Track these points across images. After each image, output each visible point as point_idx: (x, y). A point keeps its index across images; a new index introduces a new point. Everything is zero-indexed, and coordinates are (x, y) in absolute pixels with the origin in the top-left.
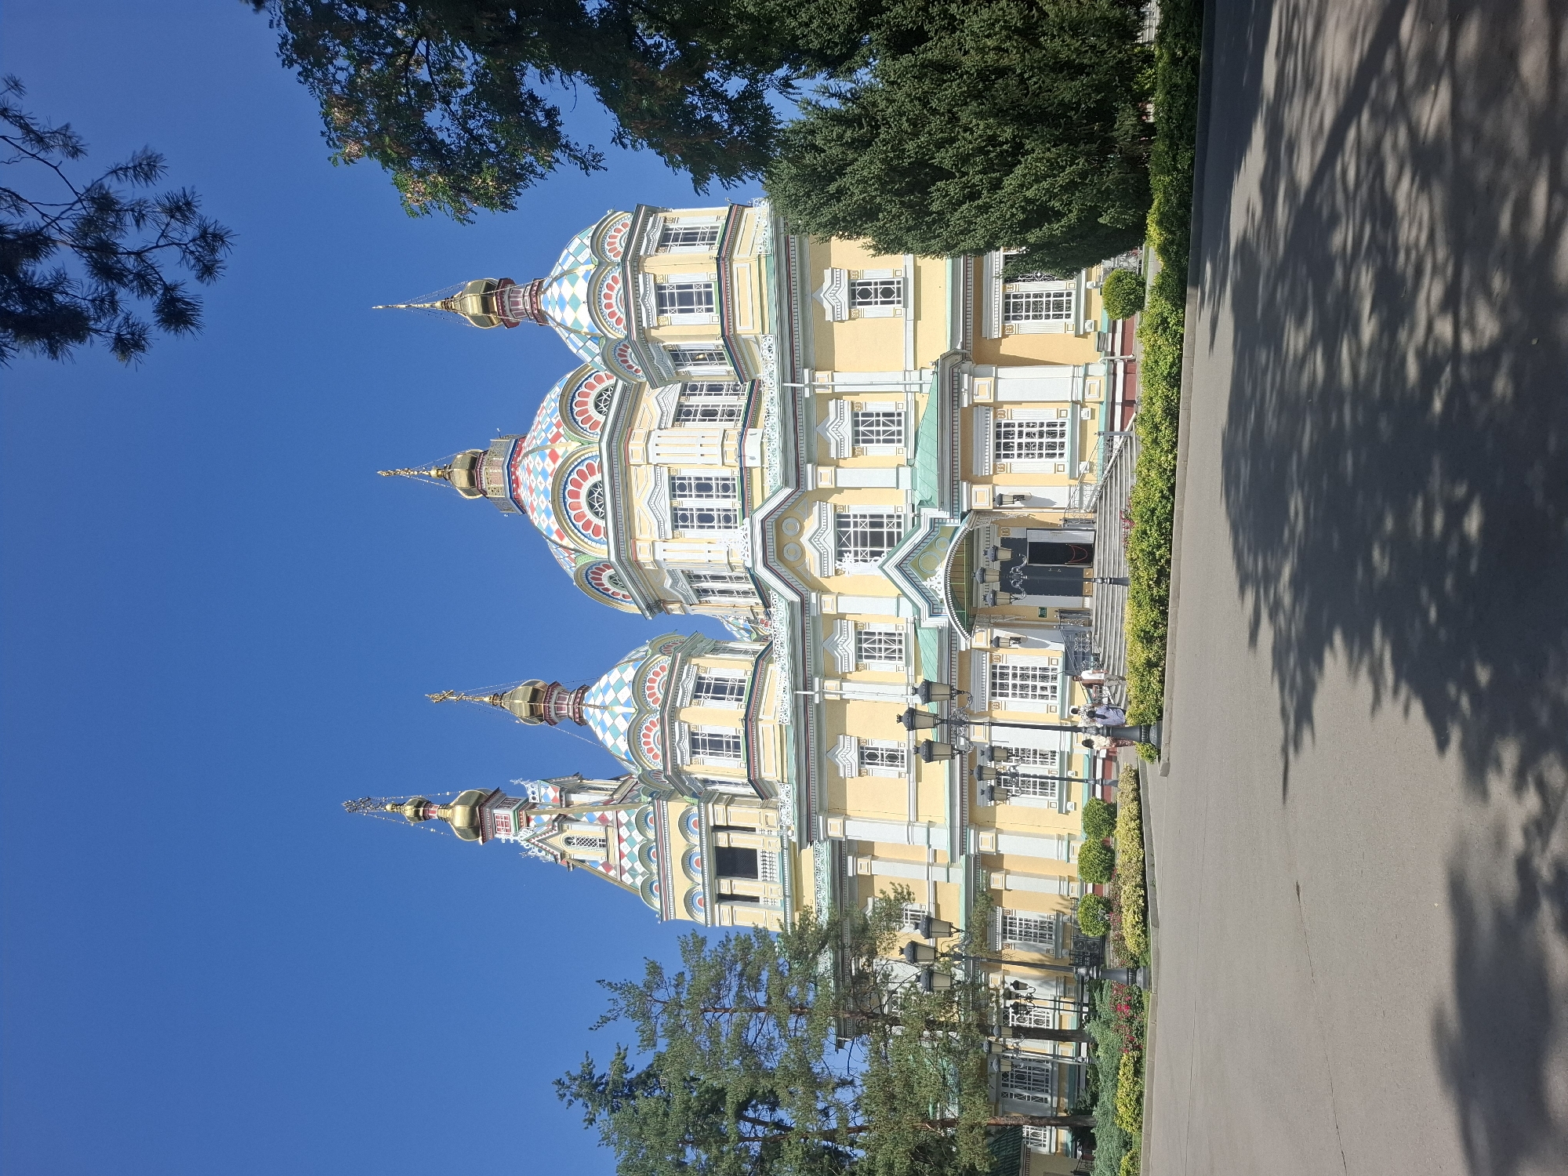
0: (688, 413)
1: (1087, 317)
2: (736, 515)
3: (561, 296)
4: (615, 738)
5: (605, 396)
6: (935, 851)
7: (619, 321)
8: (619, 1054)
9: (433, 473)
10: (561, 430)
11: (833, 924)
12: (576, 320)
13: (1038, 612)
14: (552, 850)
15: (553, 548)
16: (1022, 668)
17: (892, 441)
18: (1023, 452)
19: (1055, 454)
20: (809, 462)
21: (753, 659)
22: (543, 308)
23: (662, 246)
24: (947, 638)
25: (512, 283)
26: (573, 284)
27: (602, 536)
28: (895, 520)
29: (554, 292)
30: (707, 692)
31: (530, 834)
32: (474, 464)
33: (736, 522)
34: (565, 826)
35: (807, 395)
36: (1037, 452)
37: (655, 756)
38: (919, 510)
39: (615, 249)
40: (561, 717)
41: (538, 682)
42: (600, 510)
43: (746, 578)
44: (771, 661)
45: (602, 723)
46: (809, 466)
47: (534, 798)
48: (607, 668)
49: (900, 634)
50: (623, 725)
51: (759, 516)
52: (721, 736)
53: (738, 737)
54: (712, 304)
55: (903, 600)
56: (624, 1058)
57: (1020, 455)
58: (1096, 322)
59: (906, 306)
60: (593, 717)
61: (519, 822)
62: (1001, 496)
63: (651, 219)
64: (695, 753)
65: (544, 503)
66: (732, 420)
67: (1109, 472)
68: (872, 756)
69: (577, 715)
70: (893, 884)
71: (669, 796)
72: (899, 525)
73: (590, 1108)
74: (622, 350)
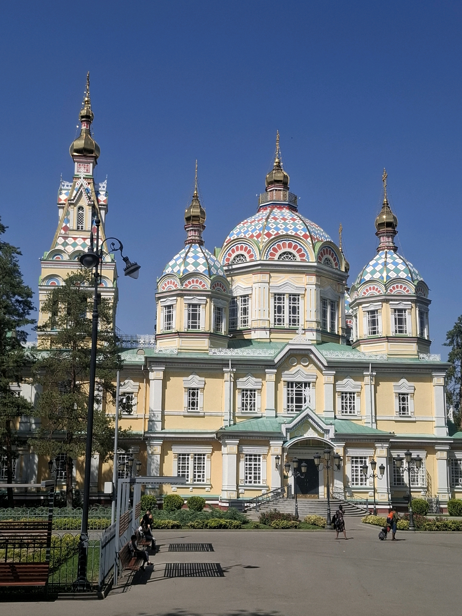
0: (324, 304)
42: (283, 258)
46: (335, 372)
49: (254, 410)
74: (377, 289)
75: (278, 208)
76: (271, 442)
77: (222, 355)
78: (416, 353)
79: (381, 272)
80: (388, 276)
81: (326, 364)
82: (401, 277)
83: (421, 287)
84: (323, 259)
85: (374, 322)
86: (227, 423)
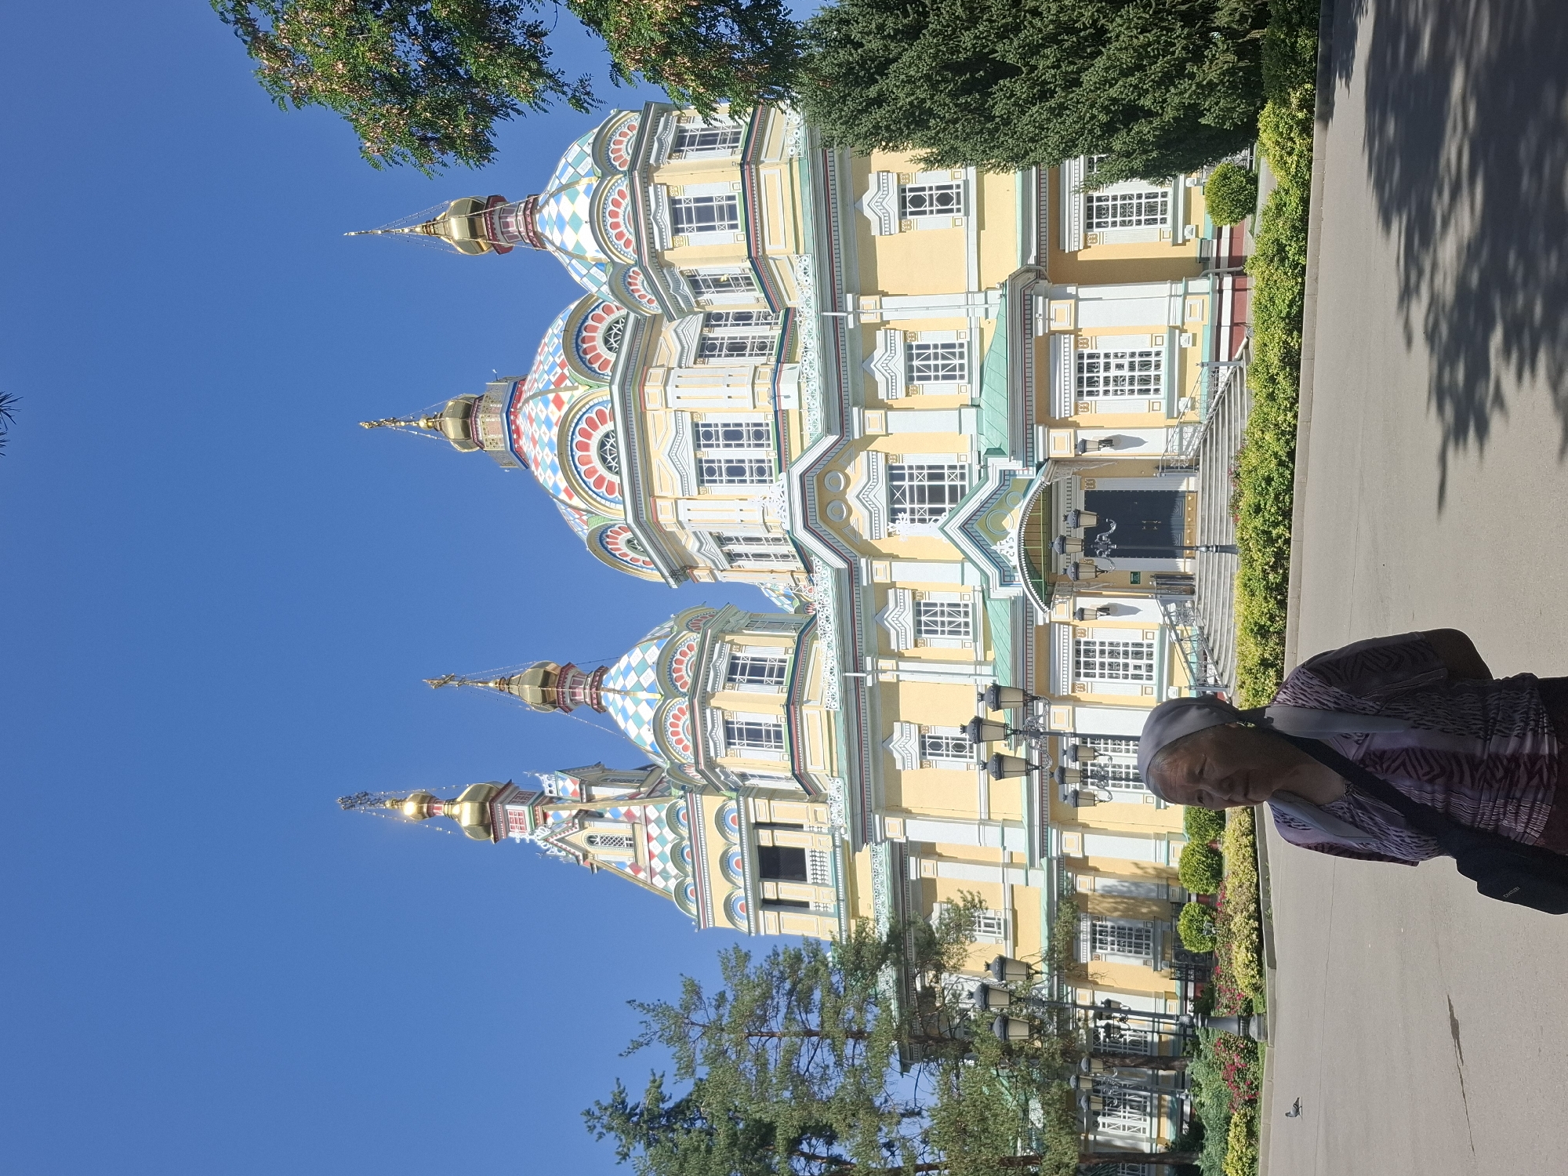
0: (713, 347)
1: (1187, 221)
2: (771, 467)
3: (559, 216)
4: (639, 726)
5: (615, 330)
6: (1012, 853)
7: (627, 243)
8: (654, 1081)
9: (422, 423)
10: (566, 371)
11: (895, 935)
12: (578, 243)
13: (1129, 578)
14: (573, 850)
15: (562, 508)
16: (1111, 644)
17: (953, 377)
18: (1111, 388)
19: (1149, 390)
20: (855, 405)
21: (795, 634)
22: (539, 230)
23: (675, 151)
24: (1022, 611)
25: (501, 199)
26: (572, 200)
27: (617, 494)
28: (958, 471)
29: (550, 210)
30: (742, 673)
31: (547, 832)
32: (467, 414)
33: (771, 475)
34: (587, 824)
35: (851, 326)
36: (1127, 388)
37: (685, 748)
38: (986, 461)
39: (621, 156)
40: (577, 703)
41: (549, 663)
42: (613, 464)
43: (785, 539)
44: (815, 637)
45: (623, 711)
46: (855, 410)
47: (551, 792)
48: (627, 648)
49: (966, 606)
50: (648, 714)
51: (797, 470)
52: (760, 725)
53: (780, 726)
54: (736, 219)
55: (968, 565)
56: (659, 1086)
57: (1106, 392)
58: (1197, 226)
59: (967, 214)
60: (614, 703)
61: (535, 820)
62: (1084, 442)
63: (663, 119)
64: (730, 744)
65: (549, 456)
66: (764, 354)
67: (1215, 410)
68: (936, 746)
69: (595, 701)
70: (962, 892)
71: (703, 790)
72: (963, 477)
73: (624, 1141)
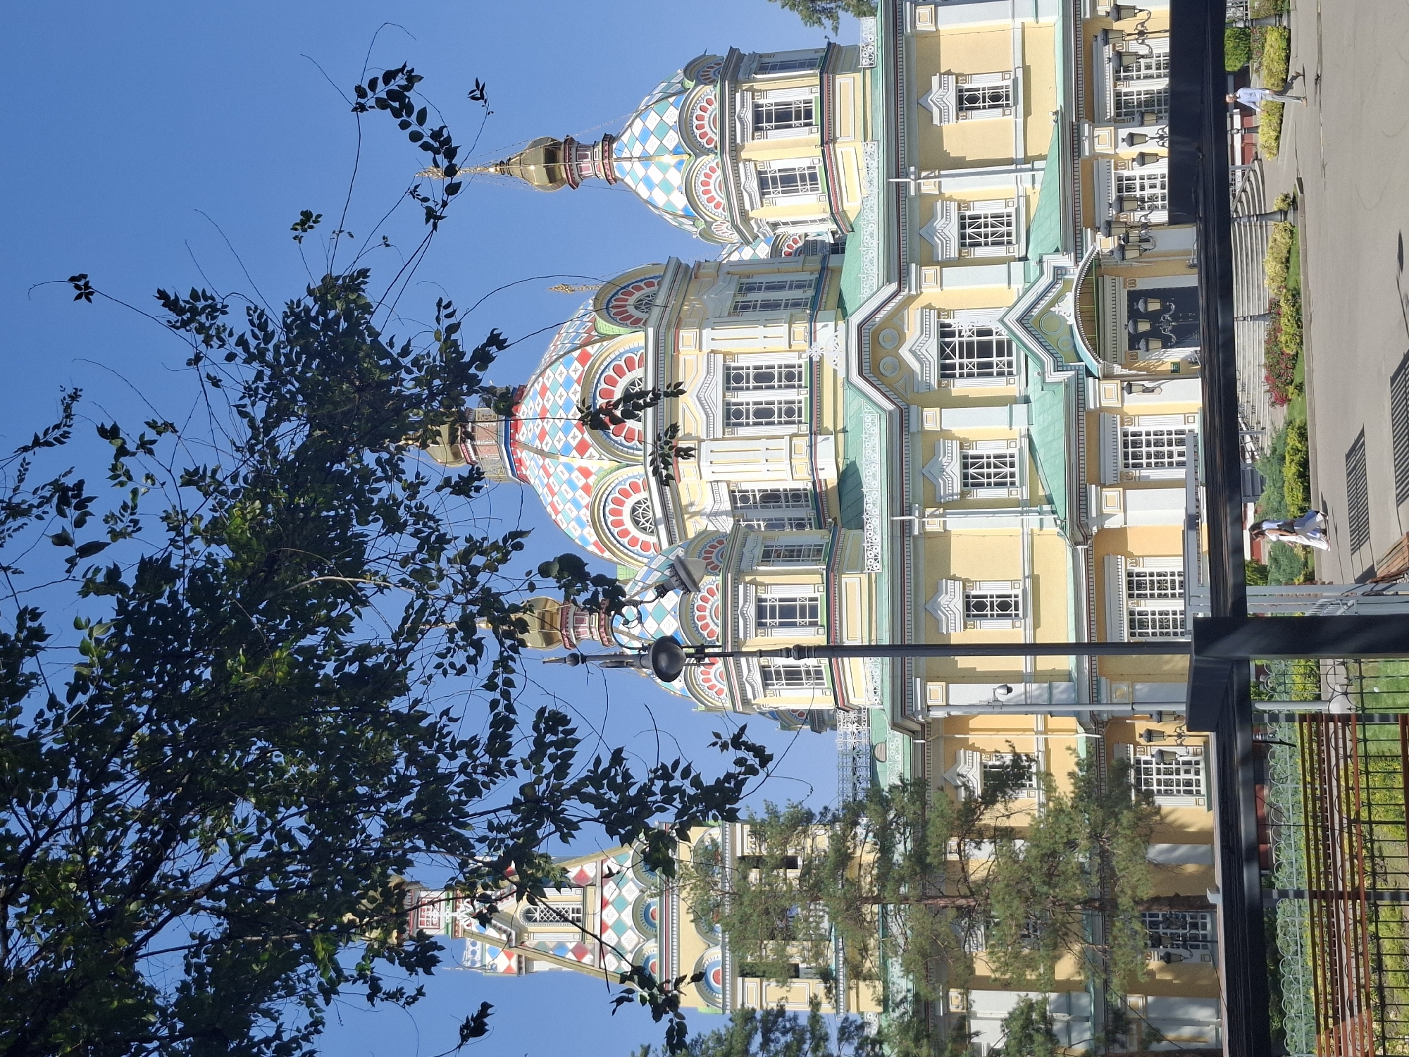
0: (746, 307)
5: (646, 301)
16: (1155, 433)
24: (1074, 393)
46: (913, 266)
49: (1013, 457)
74: (707, 175)
75: (516, 431)
76: (1092, 406)
77: (879, 539)
78: (859, 76)
79: (664, 169)
80: (676, 152)
81: (893, 287)
82: (676, 118)
83: (700, 71)
84: (637, 314)
85: (788, 181)
86: (1049, 519)
